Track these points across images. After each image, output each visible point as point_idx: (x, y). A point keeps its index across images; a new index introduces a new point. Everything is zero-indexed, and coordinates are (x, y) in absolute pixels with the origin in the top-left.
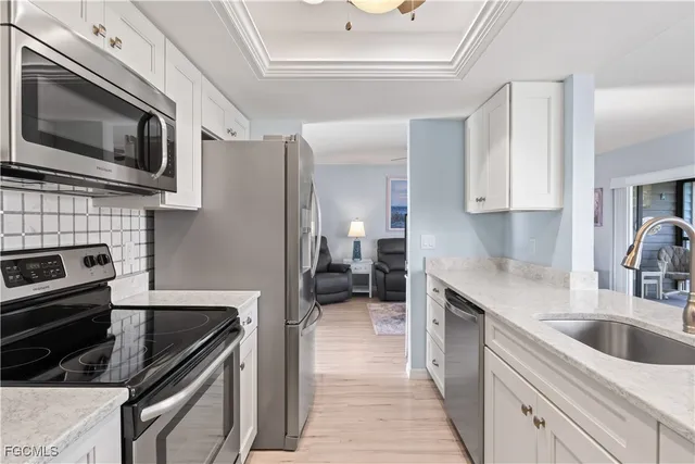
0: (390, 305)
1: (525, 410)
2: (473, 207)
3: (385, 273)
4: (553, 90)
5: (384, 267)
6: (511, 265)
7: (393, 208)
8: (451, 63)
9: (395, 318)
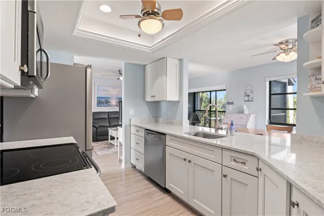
0: (100, 143)
1: (185, 160)
2: (149, 99)
3: (97, 128)
4: (177, 62)
5: (96, 125)
6: (161, 120)
7: (98, 98)
8: (151, 47)
9: (105, 148)
